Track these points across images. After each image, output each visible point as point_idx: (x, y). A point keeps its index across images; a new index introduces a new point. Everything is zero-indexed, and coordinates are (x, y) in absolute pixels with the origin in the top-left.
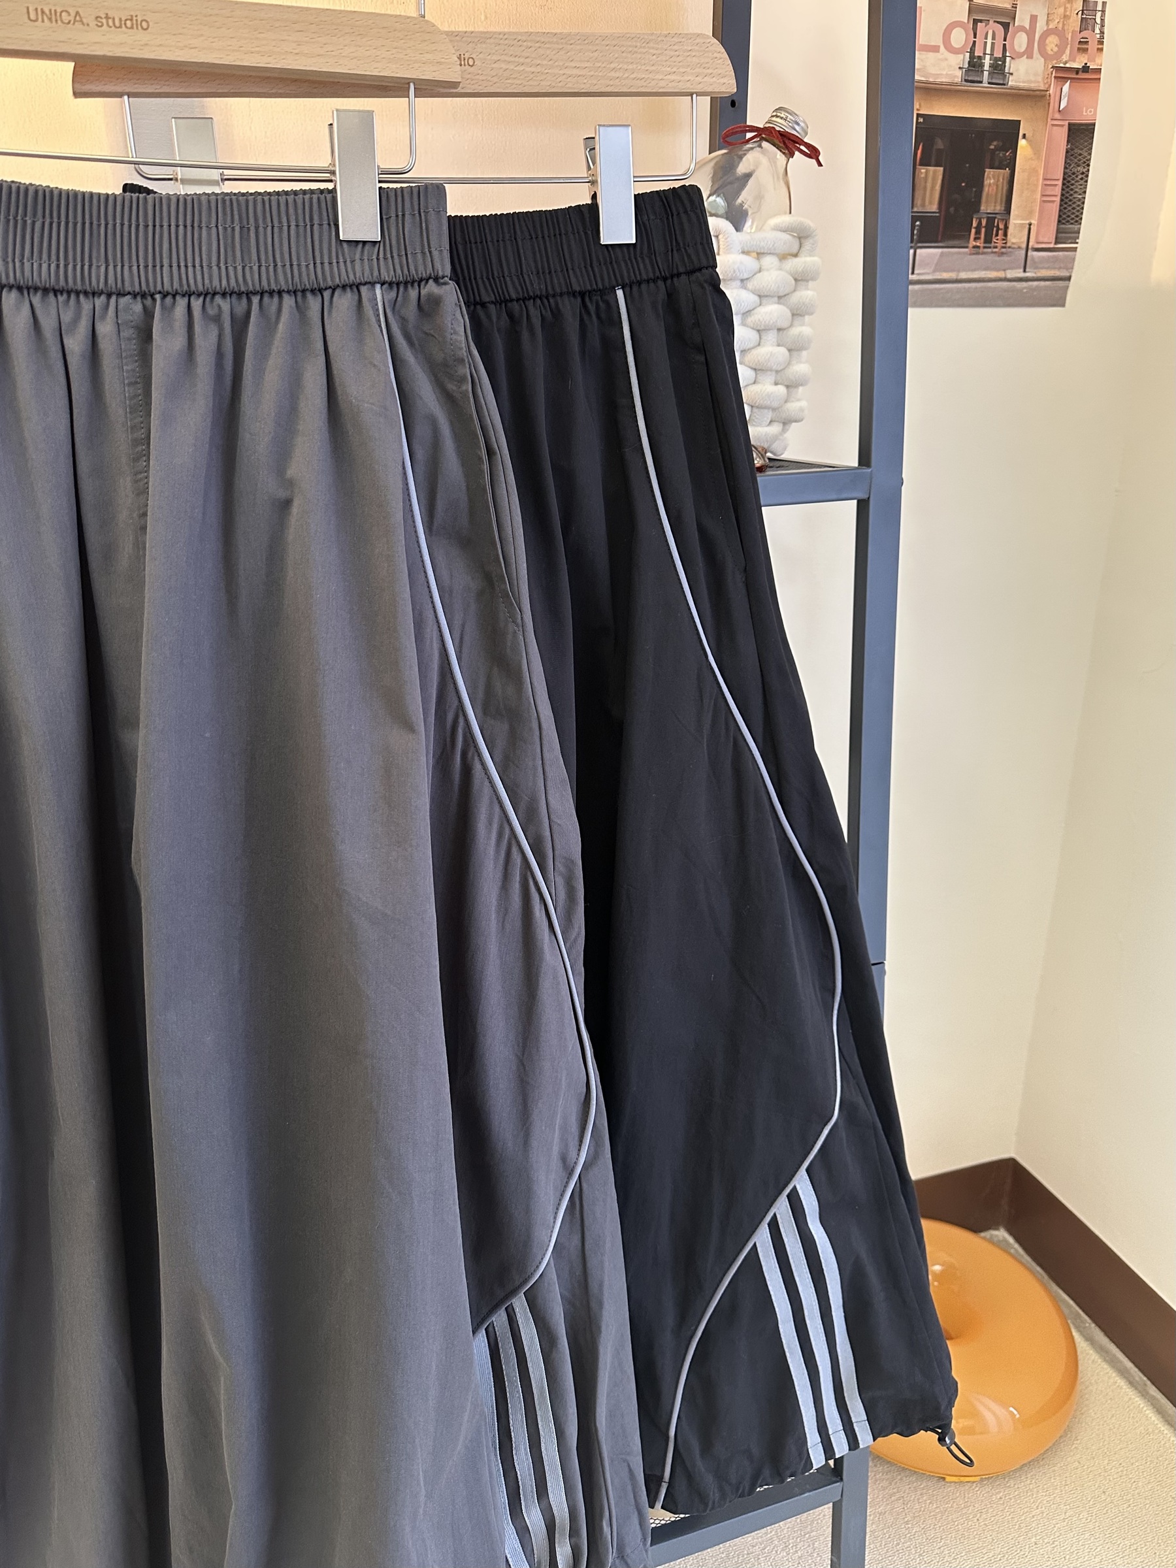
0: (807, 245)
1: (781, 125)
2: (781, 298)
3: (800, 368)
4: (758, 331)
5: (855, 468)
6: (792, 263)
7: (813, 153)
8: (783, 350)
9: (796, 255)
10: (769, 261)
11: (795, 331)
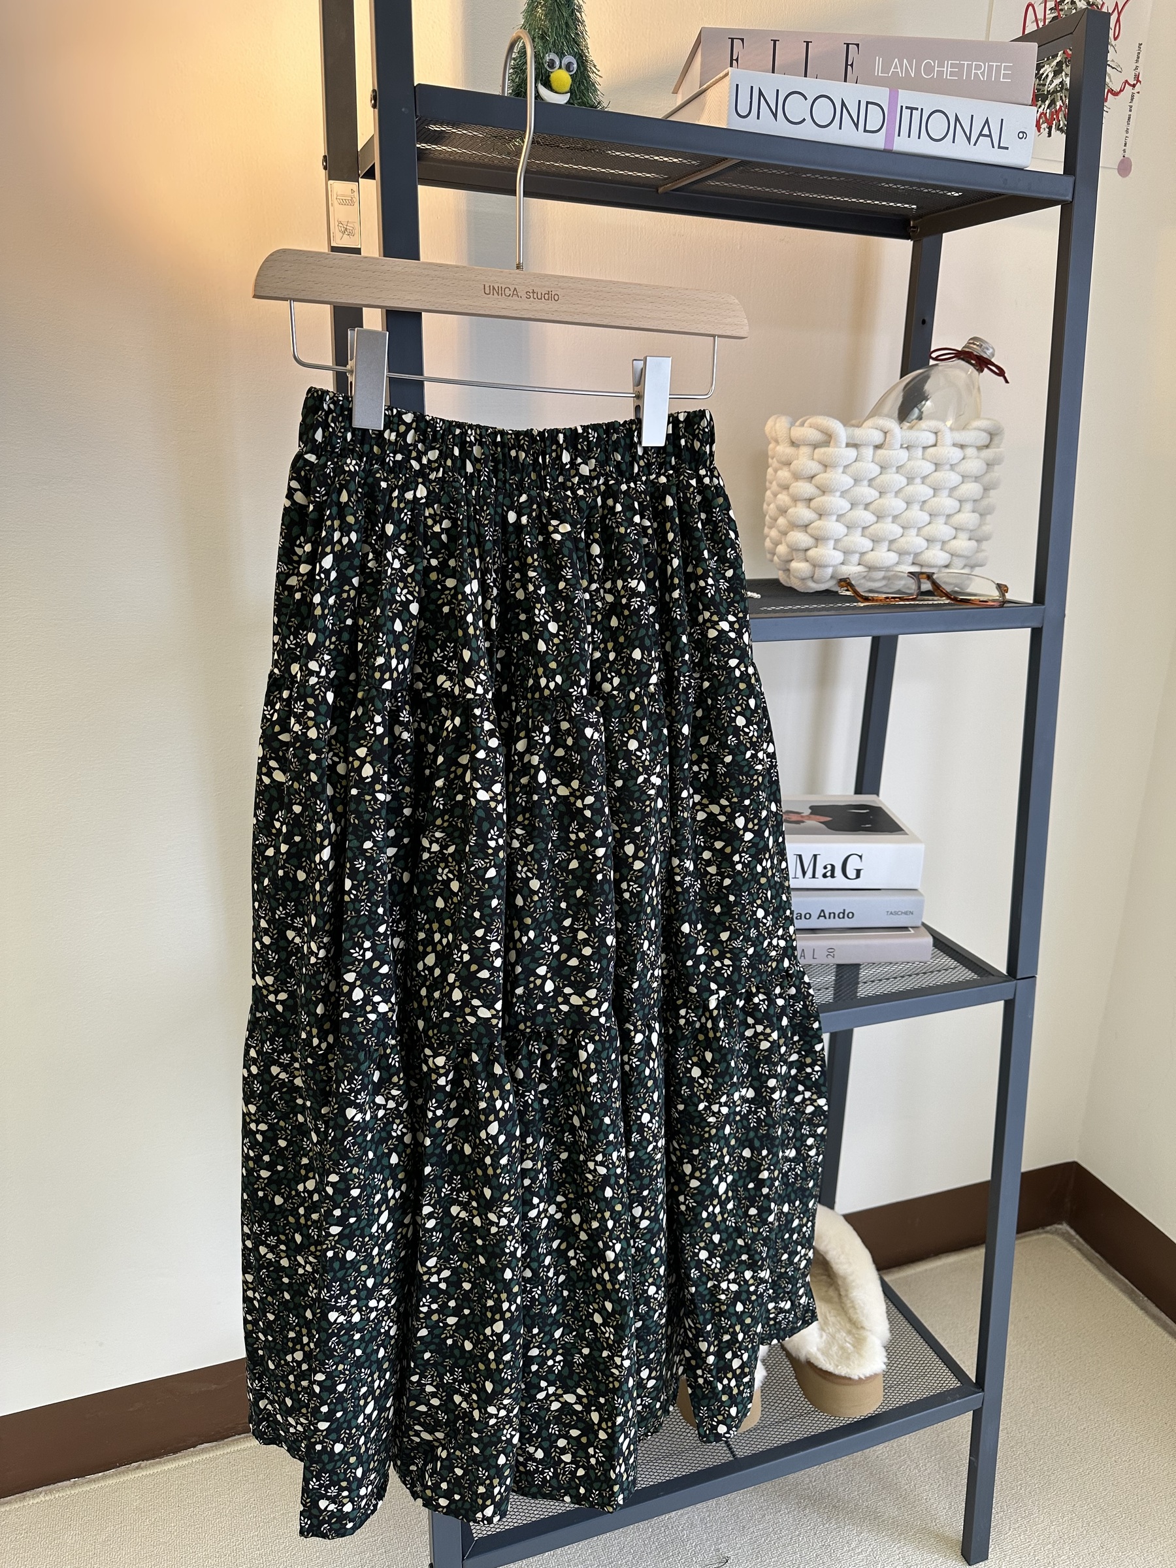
0: (996, 440)
1: (976, 349)
2: (977, 479)
3: (986, 529)
4: (960, 501)
5: (1032, 605)
6: (988, 454)
7: (1001, 373)
8: (976, 515)
9: (987, 447)
10: (971, 451)
11: (985, 502)
